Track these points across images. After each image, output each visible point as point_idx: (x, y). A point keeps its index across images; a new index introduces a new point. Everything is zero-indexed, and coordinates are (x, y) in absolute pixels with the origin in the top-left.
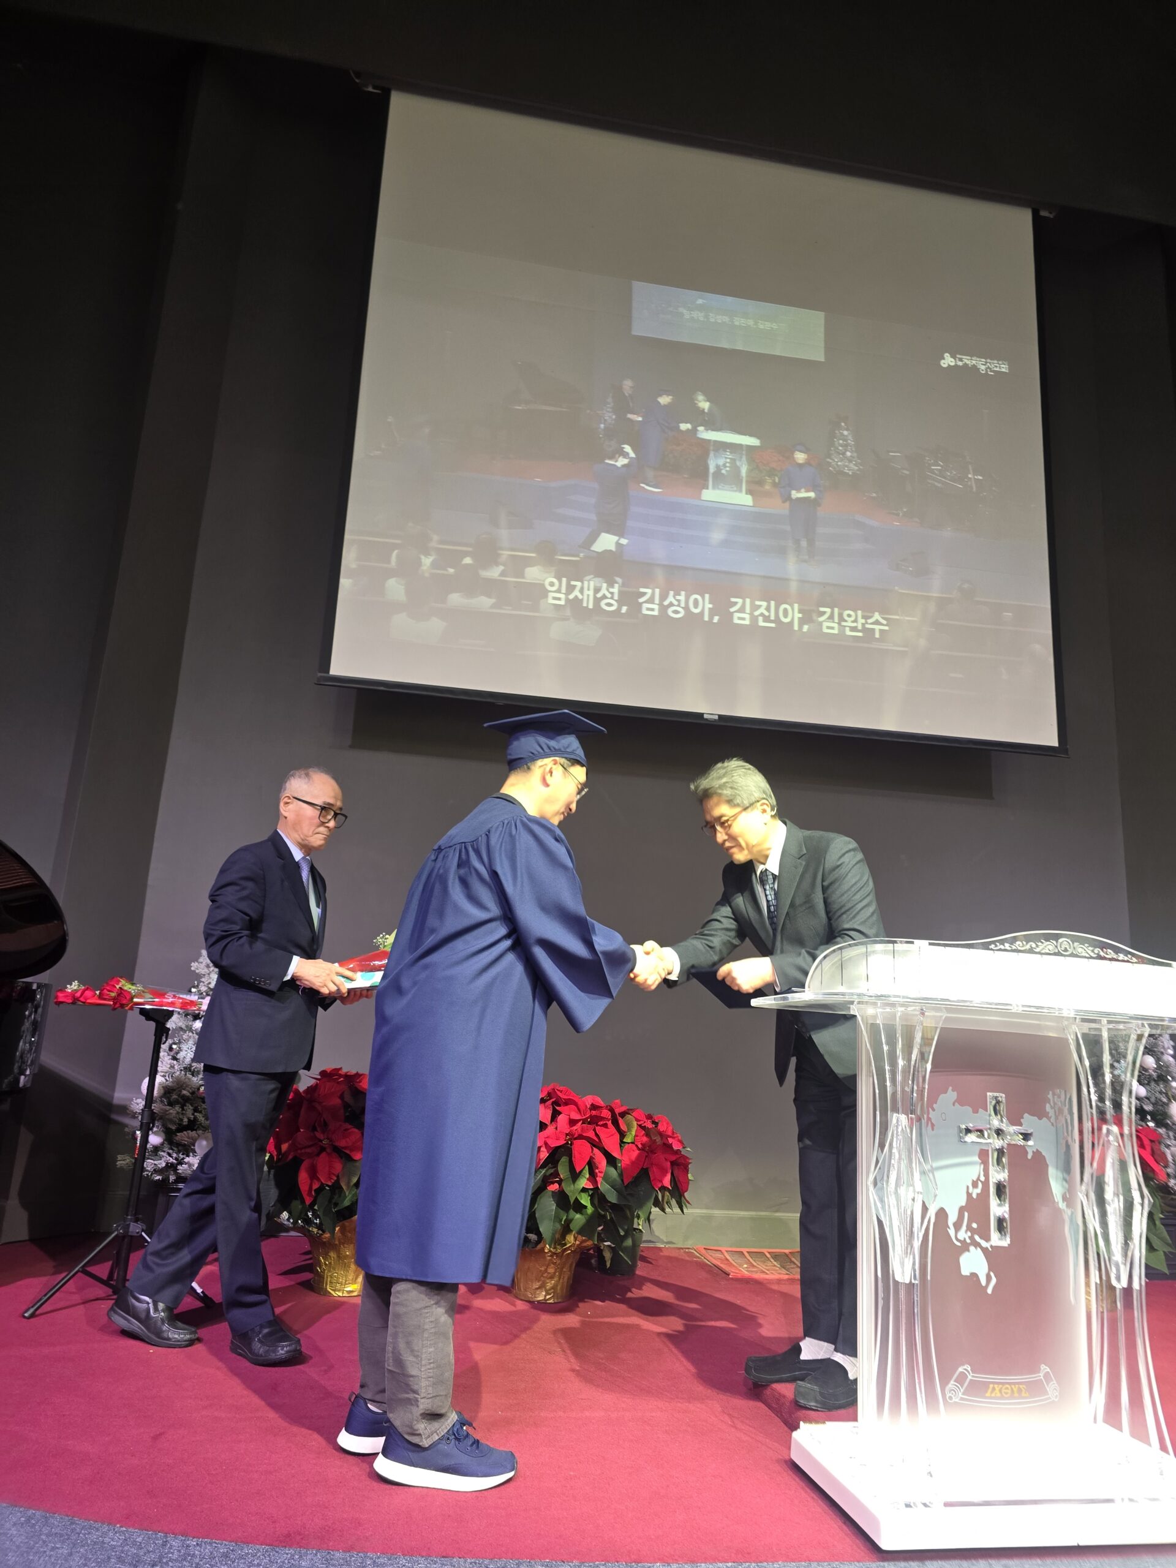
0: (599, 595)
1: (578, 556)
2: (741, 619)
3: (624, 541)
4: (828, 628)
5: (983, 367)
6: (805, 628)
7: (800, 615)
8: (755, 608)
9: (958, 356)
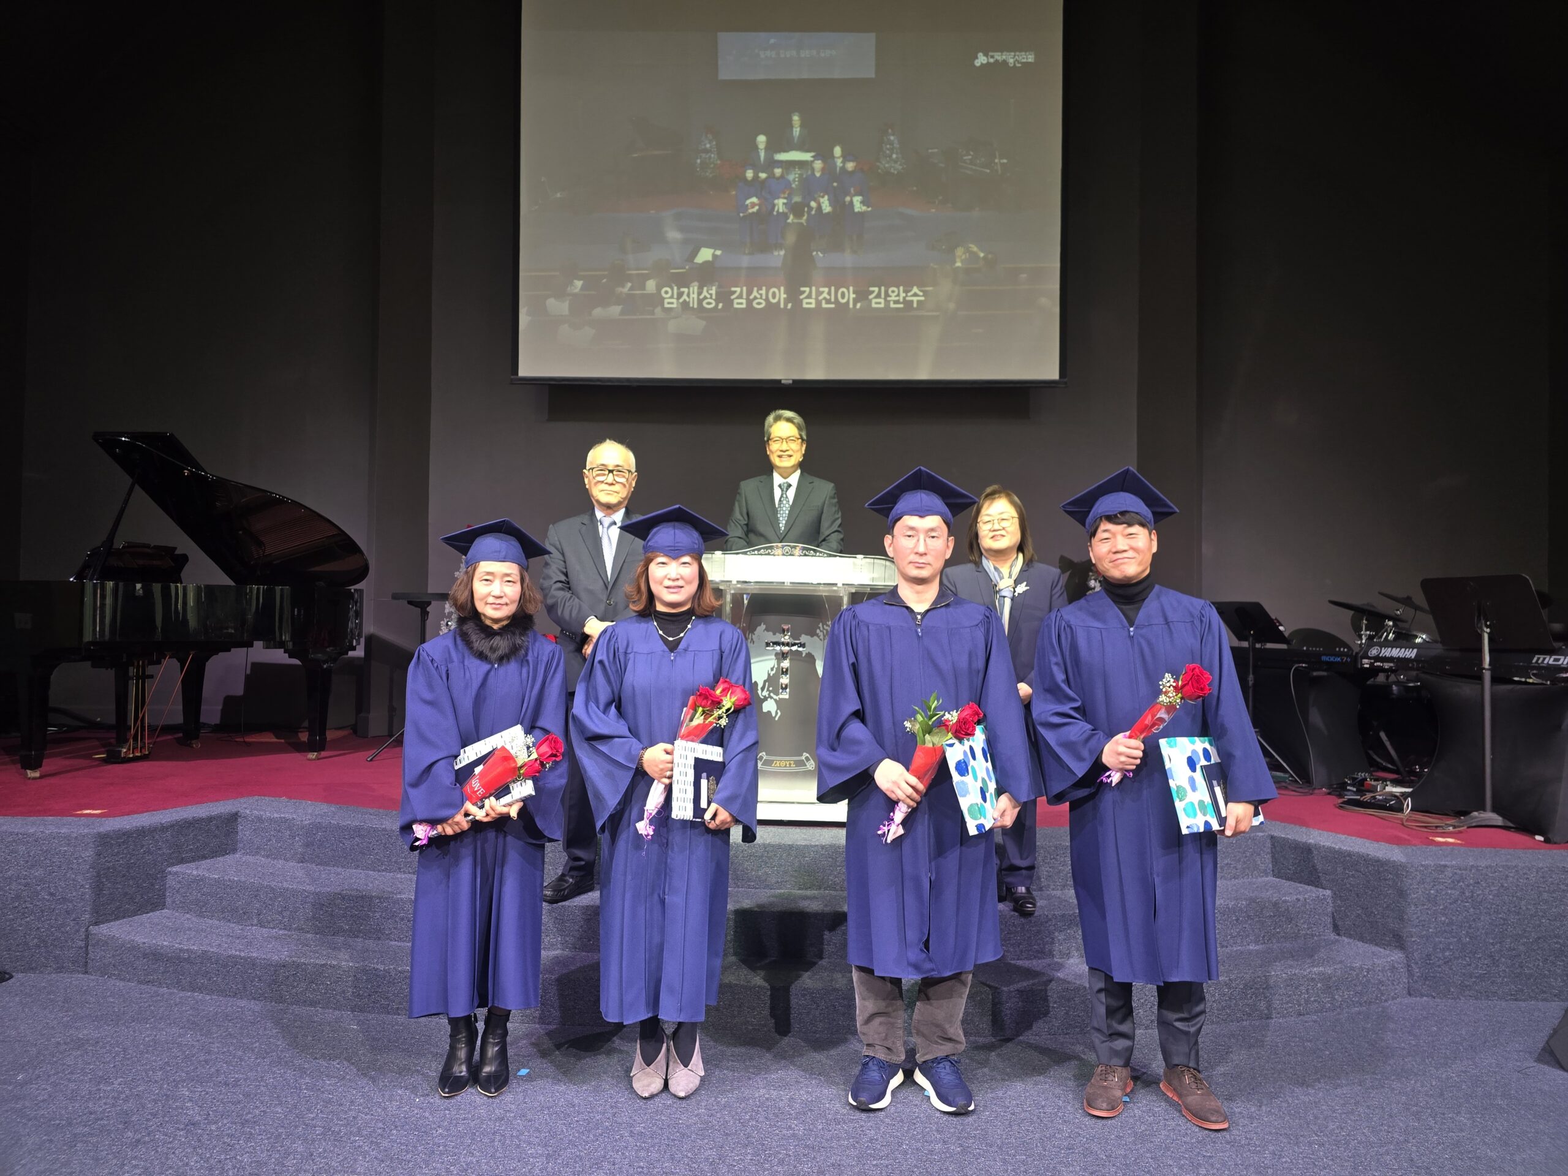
0: (701, 297)
1: (685, 268)
2: (809, 304)
3: (718, 253)
4: (876, 303)
5: (1011, 61)
6: (859, 305)
7: (854, 296)
8: (819, 293)
9: (991, 54)
